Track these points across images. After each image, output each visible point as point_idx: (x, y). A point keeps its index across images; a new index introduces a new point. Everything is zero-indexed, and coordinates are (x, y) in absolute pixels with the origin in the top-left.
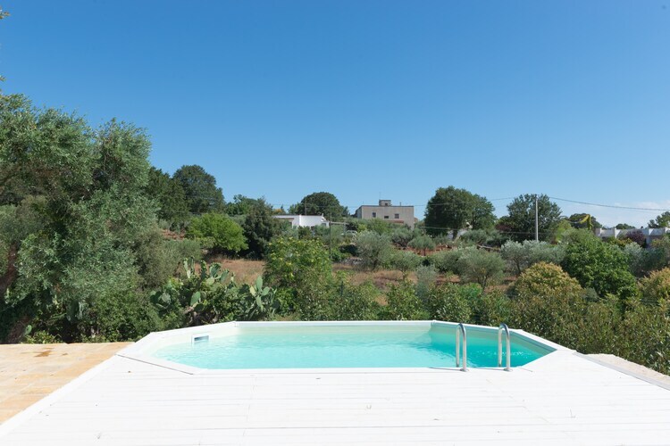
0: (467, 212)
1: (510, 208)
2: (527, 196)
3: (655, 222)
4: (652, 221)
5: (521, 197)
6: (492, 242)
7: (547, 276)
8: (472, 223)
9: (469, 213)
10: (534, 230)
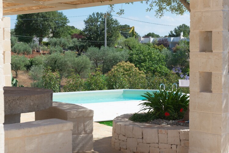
0: (51, 23)
1: (86, 22)
2: (98, 13)
3: (173, 33)
4: (171, 32)
5: (93, 14)
6: (73, 47)
7: (127, 71)
8: (53, 32)
9: (53, 25)
10: (104, 40)
